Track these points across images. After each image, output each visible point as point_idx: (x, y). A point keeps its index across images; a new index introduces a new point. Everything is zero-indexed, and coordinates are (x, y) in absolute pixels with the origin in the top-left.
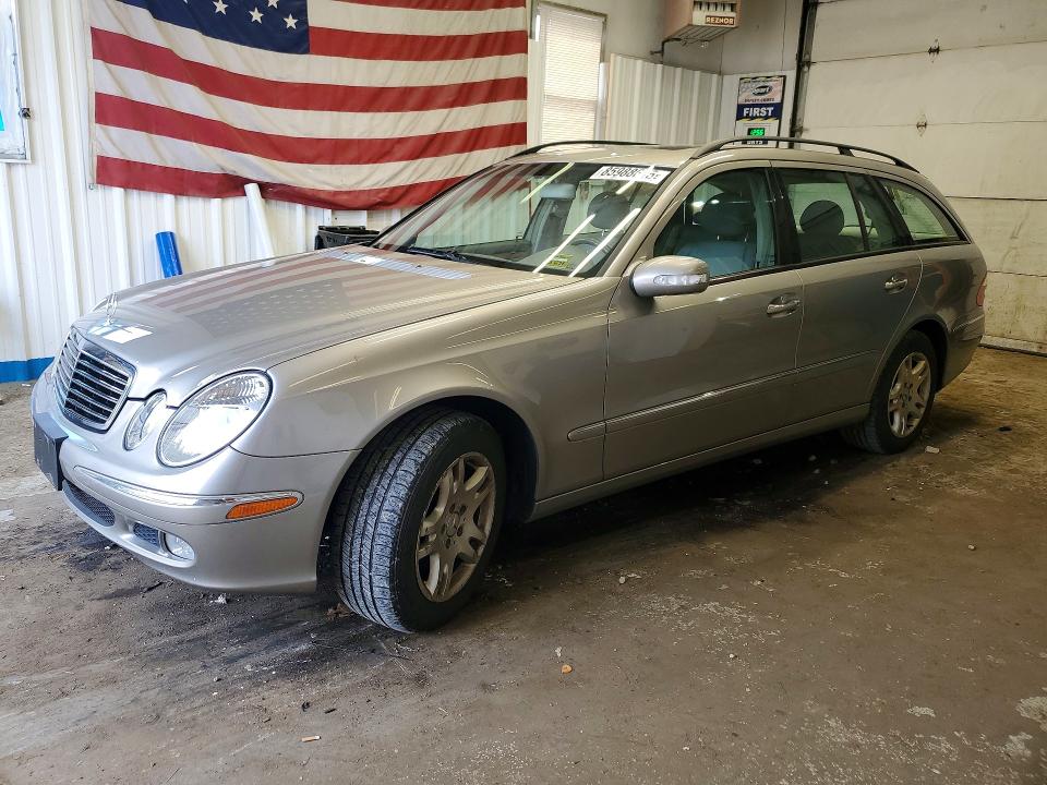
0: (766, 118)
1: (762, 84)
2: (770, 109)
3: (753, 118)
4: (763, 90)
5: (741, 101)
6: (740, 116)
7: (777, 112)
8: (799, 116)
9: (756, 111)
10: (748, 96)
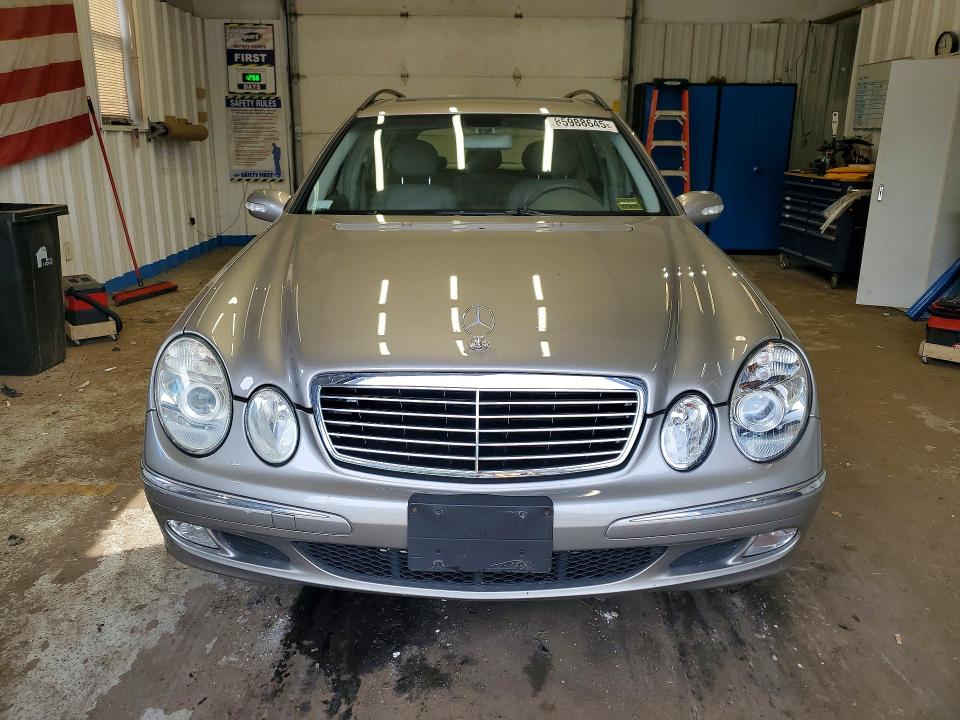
0: (260, 63)
1: (250, 31)
2: (263, 56)
3: (245, 64)
4: (252, 37)
5: (230, 44)
6: (230, 61)
7: (270, 59)
8: (293, 64)
9: (248, 57)
10: (236, 40)
